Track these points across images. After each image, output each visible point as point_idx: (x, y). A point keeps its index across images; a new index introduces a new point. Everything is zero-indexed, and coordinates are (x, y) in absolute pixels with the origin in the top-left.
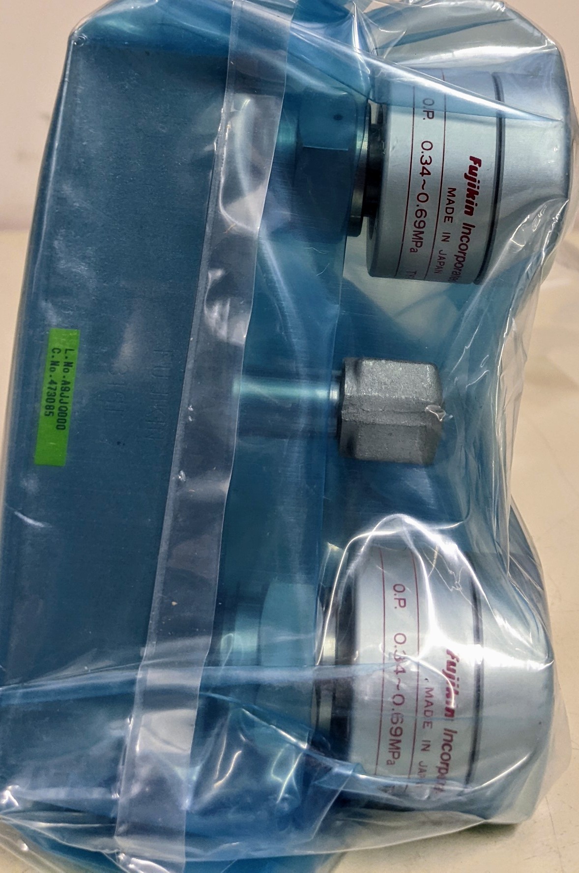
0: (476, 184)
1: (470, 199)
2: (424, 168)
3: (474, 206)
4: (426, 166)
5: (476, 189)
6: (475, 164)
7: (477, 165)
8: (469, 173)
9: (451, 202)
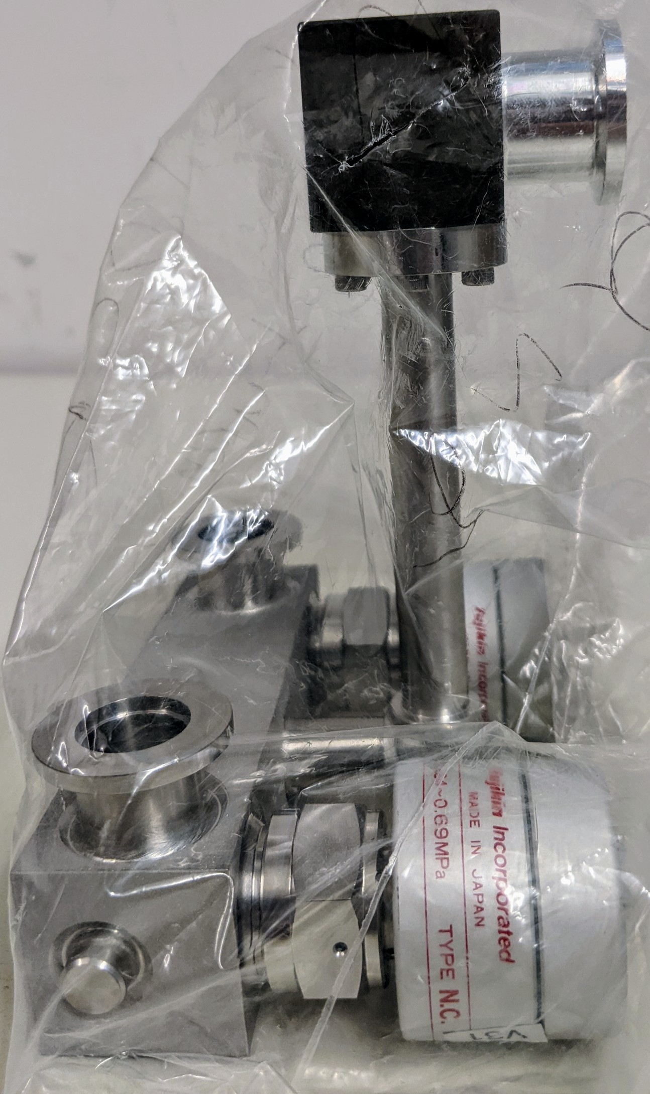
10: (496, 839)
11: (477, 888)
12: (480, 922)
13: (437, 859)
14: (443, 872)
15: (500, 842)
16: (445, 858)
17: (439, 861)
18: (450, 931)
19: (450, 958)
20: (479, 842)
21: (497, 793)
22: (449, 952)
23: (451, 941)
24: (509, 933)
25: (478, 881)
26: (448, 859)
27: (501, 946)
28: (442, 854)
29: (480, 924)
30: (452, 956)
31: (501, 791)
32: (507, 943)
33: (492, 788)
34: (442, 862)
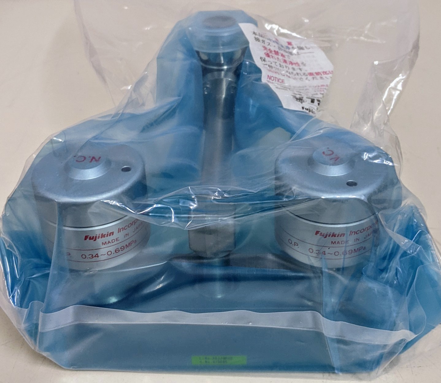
0: (98, 236)
1: (106, 236)
2: (95, 256)
3: (109, 233)
4: (94, 256)
5: (100, 235)
6: (88, 238)
7: (89, 237)
8: (93, 239)
9: (109, 242)
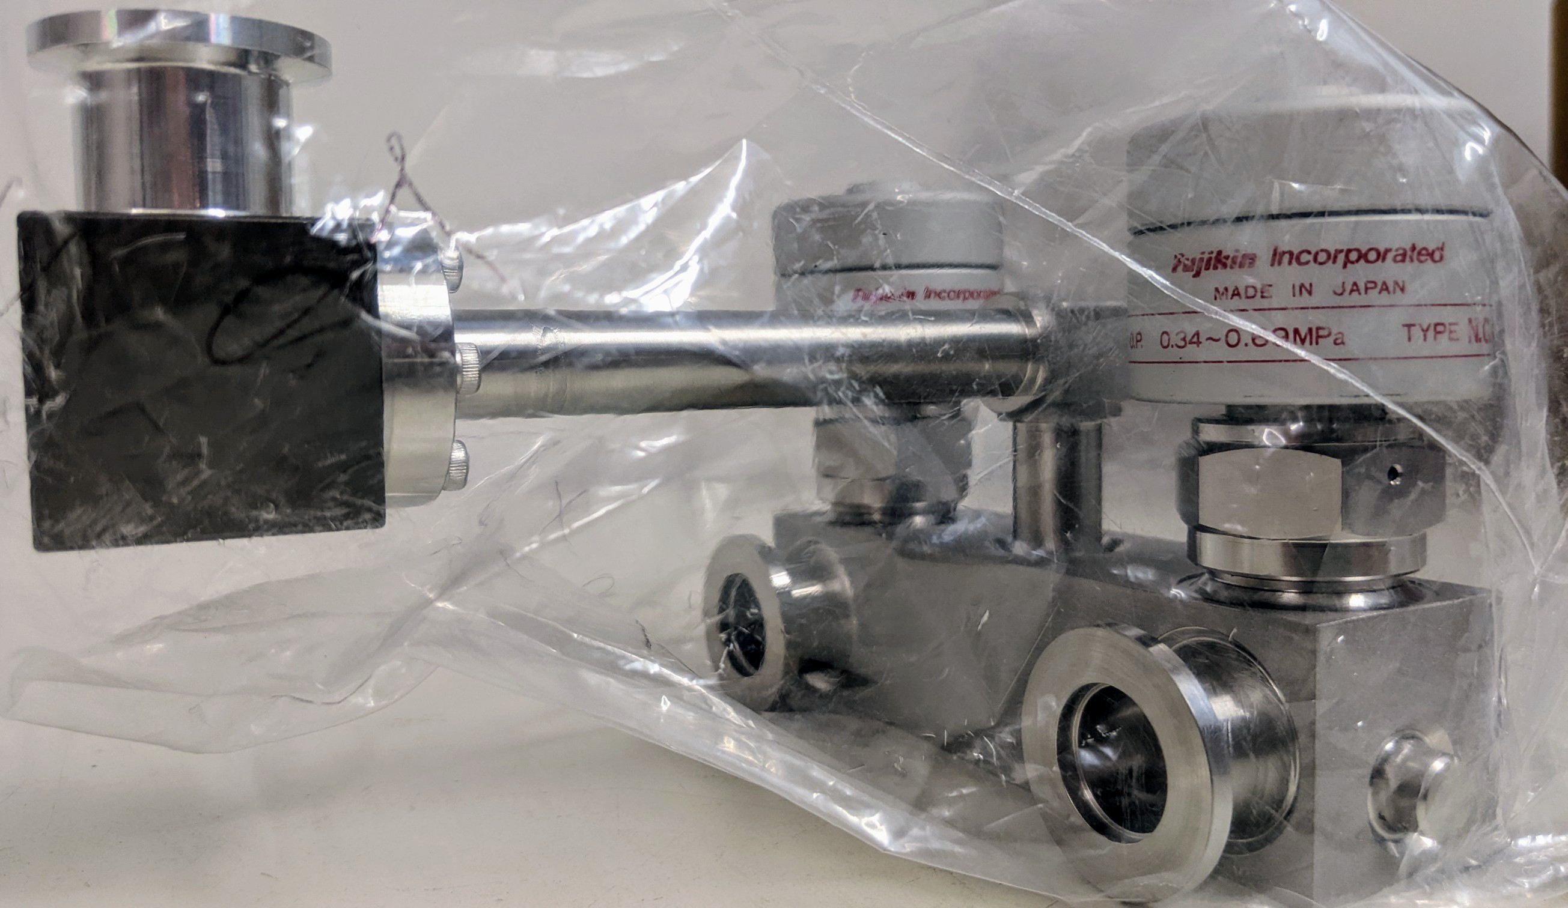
10: (1290, 263)
11: (1358, 290)
12: (1399, 286)
13: (1317, 343)
14: (1336, 335)
15: (1294, 257)
16: (1317, 333)
17: (1320, 340)
18: (1409, 326)
19: (1439, 328)
20: (1294, 286)
21: (1219, 260)
22: (1432, 328)
23: (1420, 325)
24: (1414, 248)
25: (1348, 288)
26: (1318, 329)
27: (1427, 260)
28: (1311, 338)
29: (1401, 285)
30: (1437, 325)
31: (1214, 255)
32: (1424, 252)
33: (1207, 269)
34: (1321, 337)
